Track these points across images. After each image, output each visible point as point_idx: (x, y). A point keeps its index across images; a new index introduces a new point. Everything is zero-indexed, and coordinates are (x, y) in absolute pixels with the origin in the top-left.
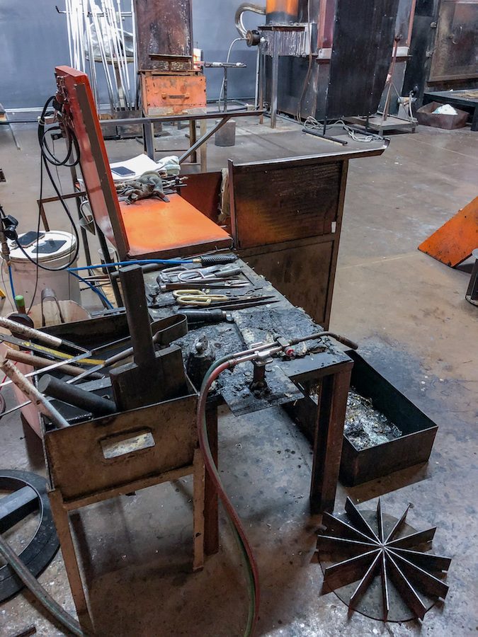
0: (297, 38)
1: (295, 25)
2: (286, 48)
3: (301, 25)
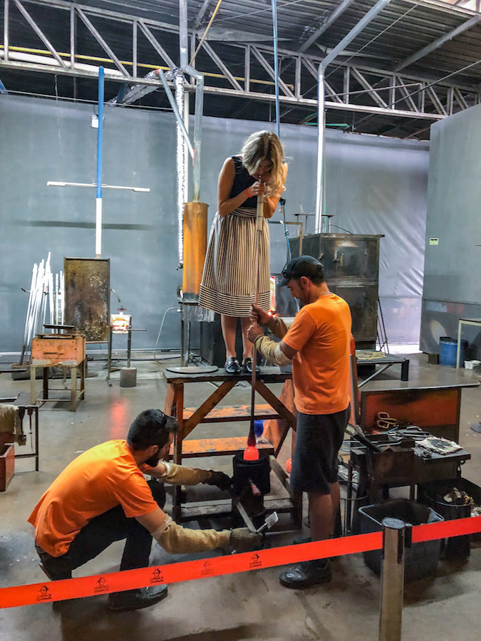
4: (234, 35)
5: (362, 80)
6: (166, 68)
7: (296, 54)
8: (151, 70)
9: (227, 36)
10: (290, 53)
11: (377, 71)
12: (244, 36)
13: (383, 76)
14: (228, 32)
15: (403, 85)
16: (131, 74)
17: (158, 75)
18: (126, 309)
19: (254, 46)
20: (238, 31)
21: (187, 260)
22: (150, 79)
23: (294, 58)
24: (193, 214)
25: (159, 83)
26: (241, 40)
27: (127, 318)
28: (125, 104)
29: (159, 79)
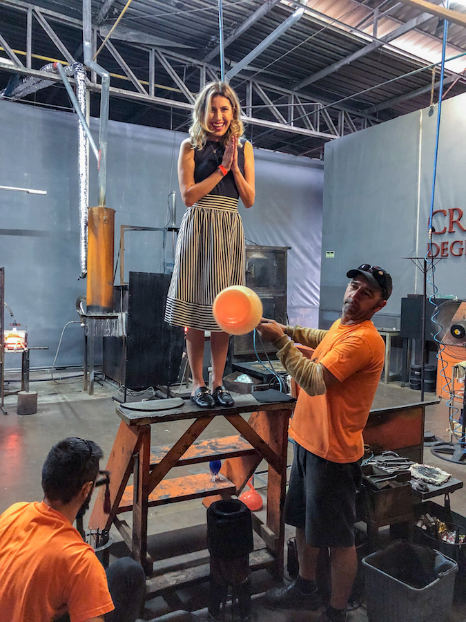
0: (111, 324)
1: (109, 315)
2: (100, 332)
3: (115, 314)
4: (138, 37)
5: (263, 95)
6: (64, 63)
7: (201, 64)
8: (48, 62)
9: (131, 36)
10: (195, 62)
11: (277, 88)
12: (148, 39)
13: (282, 94)
14: (132, 33)
15: (300, 104)
16: (25, 65)
17: (56, 69)
18: (20, 325)
19: (159, 50)
20: (142, 33)
21: (92, 270)
22: (46, 72)
23: (199, 67)
24: (99, 219)
25: (56, 78)
26: (145, 43)
27: (22, 334)
28: (13, 98)
29: (58, 73)
